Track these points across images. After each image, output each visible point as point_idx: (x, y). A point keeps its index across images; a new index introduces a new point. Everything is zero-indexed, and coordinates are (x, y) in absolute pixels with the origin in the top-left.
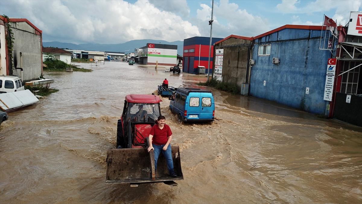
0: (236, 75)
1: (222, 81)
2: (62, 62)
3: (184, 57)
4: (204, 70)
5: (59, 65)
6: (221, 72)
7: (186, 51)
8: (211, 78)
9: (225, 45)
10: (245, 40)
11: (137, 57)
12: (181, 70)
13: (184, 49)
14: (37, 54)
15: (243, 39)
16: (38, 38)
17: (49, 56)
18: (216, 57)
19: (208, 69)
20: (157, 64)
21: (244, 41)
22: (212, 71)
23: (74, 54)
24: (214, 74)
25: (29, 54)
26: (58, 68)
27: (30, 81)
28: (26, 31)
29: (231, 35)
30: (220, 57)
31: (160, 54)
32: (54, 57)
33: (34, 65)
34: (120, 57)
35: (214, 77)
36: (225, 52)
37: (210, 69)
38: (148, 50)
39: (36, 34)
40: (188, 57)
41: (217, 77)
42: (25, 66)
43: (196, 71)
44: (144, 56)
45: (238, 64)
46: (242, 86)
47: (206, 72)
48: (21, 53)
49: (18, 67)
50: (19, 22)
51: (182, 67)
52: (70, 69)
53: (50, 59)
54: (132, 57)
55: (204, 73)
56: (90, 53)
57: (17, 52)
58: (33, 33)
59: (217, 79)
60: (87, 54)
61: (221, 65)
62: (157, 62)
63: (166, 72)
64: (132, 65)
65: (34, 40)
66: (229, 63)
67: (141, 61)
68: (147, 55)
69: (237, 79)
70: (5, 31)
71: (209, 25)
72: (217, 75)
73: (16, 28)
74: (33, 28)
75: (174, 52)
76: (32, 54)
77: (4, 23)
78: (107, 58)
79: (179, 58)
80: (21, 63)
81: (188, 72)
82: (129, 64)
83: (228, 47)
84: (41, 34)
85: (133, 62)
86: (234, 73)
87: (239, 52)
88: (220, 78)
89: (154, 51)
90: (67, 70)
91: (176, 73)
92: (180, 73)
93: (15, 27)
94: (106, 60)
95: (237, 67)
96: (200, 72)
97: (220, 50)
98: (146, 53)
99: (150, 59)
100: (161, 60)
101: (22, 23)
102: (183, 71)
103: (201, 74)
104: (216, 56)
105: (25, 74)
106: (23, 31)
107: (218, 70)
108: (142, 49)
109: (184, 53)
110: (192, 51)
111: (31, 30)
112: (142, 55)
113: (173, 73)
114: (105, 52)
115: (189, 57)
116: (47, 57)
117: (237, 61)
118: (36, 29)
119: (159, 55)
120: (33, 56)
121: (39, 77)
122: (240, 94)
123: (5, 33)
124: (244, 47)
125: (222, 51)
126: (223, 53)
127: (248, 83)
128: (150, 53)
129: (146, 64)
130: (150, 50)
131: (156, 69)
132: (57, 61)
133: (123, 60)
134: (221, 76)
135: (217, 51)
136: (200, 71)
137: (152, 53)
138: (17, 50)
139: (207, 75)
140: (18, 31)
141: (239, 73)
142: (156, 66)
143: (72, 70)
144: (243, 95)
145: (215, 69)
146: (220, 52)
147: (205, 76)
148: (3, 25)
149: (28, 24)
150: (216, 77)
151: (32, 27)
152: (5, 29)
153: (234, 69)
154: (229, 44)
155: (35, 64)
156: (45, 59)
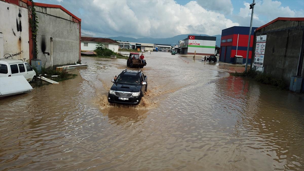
0: (282, 66)
1: (263, 72)
2: (110, 50)
3: (221, 46)
4: (242, 59)
5: (107, 53)
6: (262, 62)
7: (224, 41)
8: (250, 68)
9: (269, 30)
10: (299, 21)
11: (180, 48)
12: (218, 59)
13: (222, 39)
14: (74, 40)
15: (295, 21)
16: (76, 26)
17: (100, 45)
18: (257, 45)
19: (246, 59)
20: (195, 54)
21: (296, 24)
22: (251, 60)
23: (130, 45)
24: (253, 63)
25: (63, 40)
26: (105, 56)
27: (62, 66)
28: (59, 18)
29: (279, 18)
30: (260, 44)
31: (199, 44)
32: (104, 46)
33: (69, 50)
34: (167, 49)
35: (253, 67)
36: (269, 39)
37: (248, 59)
38: (189, 42)
39: (73, 22)
40: (225, 47)
41: (257, 68)
42: (57, 51)
43: (233, 61)
44: (185, 47)
45: (286, 51)
46: (292, 80)
47: (244, 62)
48: (51, 38)
49: (46, 51)
50: (50, 7)
51: (219, 57)
52: (114, 57)
53: (100, 47)
54: (176, 49)
55: (242, 63)
56: (143, 44)
57: (46, 37)
58: (70, 21)
59: (257, 70)
60: (140, 46)
61: (262, 53)
62: (195, 52)
63: (202, 61)
64: (174, 54)
65: (71, 27)
66: (273, 51)
67: (182, 51)
68: (187, 46)
69: (284, 70)
70: (29, 14)
71: (250, 9)
72: (257, 65)
73: (46, 14)
74: (70, 16)
75: (213, 43)
76: (67, 40)
77: (28, 6)
78: (155, 49)
79: (216, 48)
80: (51, 48)
81: (225, 61)
82: (172, 54)
83: (272, 33)
84: (80, 22)
85: (175, 53)
86: (279, 63)
87: (288, 38)
88: (260, 69)
89: (194, 42)
90: (112, 57)
91: (212, 62)
92: (216, 62)
93: (44, 11)
94: (154, 50)
95: (285, 56)
96: (237, 62)
97: (262, 36)
98: (187, 44)
99: (190, 50)
100: (199, 50)
101: (55, 9)
102: (220, 60)
103: (238, 63)
104: (257, 43)
105: (57, 59)
106: (56, 17)
107: (259, 59)
108: (184, 41)
109: (221, 43)
110: (229, 40)
111: (68, 17)
112: (183, 46)
113: (209, 62)
114: (155, 44)
115: (227, 46)
116: (98, 46)
117: (285, 49)
118: (74, 17)
119: (199, 46)
120: (68, 42)
121: (75, 62)
122: (288, 90)
123: (29, 16)
124: (297, 31)
125: (265, 37)
126: (266, 39)
127: (302, 76)
128: (190, 44)
129: (186, 54)
130: (190, 41)
131: (194, 58)
132: (106, 49)
133: (169, 51)
134: (262, 66)
135: (258, 38)
136: (237, 60)
137: (192, 44)
138: (46, 35)
139: (245, 64)
140: (48, 16)
141: (287, 63)
142: (194, 55)
143: (116, 58)
144: (292, 92)
145: (255, 58)
146: (261, 38)
147: (242, 66)
148: (26, 8)
149: (64, 11)
150: (255, 67)
151: (68, 14)
152: (29, 12)
153: (281, 58)
154: (275, 29)
155: (71, 50)
156: (97, 47)
